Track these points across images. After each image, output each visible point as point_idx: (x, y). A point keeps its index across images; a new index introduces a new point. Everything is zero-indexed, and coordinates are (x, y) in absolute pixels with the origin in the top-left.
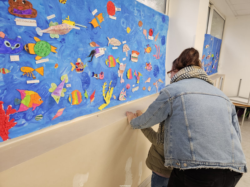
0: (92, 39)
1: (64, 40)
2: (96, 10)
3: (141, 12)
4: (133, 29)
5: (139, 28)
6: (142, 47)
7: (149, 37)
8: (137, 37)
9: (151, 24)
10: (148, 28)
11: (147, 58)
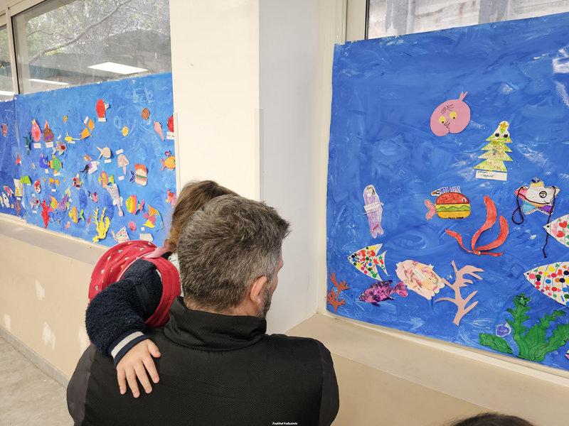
1: (66, 155)
2: (87, 118)
3: (146, 90)
4: (134, 126)
5: (144, 121)
6: (155, 156)
7: (170, 135)
8: (143, 139)
9: (170, 106)
10: (166, 116)
11: (171, 181)
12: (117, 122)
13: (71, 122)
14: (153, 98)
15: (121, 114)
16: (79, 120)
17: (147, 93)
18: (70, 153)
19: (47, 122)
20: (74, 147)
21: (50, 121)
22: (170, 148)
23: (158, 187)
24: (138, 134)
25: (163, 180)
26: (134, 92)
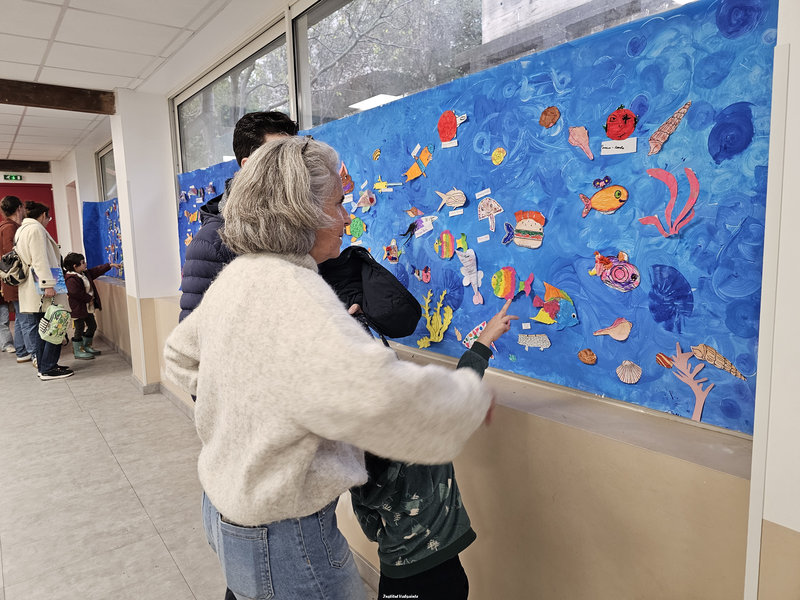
0: (412, 202)
1: (375, 212)
2: (418, 147)
3: (554, 73)
4: (519, 143)
5: (545, 131)
6: (567, 192)
7: (610, 147)
8: (539, 165)
9: (616, 90)
10: (603, 111)
11: (605, 235)
13: (387, 158)
14: (569, 85)
16: (403, 151)
17: (557, 79)
19: (343, 165)
21: (348, 162)
22: (609, 172)
23: (568, 248)
24: (528, 157)
25: (583, 234)
26: (525, 83)
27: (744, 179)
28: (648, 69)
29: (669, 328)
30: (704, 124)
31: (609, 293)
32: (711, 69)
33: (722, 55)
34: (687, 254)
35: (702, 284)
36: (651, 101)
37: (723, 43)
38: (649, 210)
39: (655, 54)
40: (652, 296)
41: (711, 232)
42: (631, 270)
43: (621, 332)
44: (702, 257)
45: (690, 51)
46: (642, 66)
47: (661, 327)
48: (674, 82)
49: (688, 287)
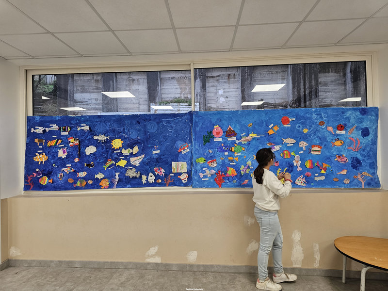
0: (269, 141)
1: (249, 144)
2: (272, 125)
3: (322, 114)
4: (312, 128)
5: (320, 126)
6: (327, 141)
7: (338, 132)
8: (318, 134)
9: (339, 120)
10: (336, 124)
11: (338, 151)
12: (299, 127)
13: (256, 127)
14: (327, 117)
15: (302, 123)
16: (264, 125)
17: (323, 115)
18: (254, 142)
19: (230, 126)
20: (258, 139)
21: (233, 126)
22: (338, 137)
23: (328, 154)
24: (315, 132)
25: (332, 151)
26: (314, 114)
27: (369, 141)
28: (346, 118)
29: (357, 170)
30: (359, 130)
31: (340, 164)
32: (360, 120)
33: (362, 118)
34: (359, 155)
35: (363, 160)
36: (348, 124)
37: (361, 116)
38: (350, 146)
39: (348, 115)
40: (351, 163)
41: (364, 150)
42: (346, 158)
43: (344, 172)
44: (362, 155)
45: (355, 116)
46: (345, 117)
47: (354, 170)
48: (352, 121)
49: (360, 161)
